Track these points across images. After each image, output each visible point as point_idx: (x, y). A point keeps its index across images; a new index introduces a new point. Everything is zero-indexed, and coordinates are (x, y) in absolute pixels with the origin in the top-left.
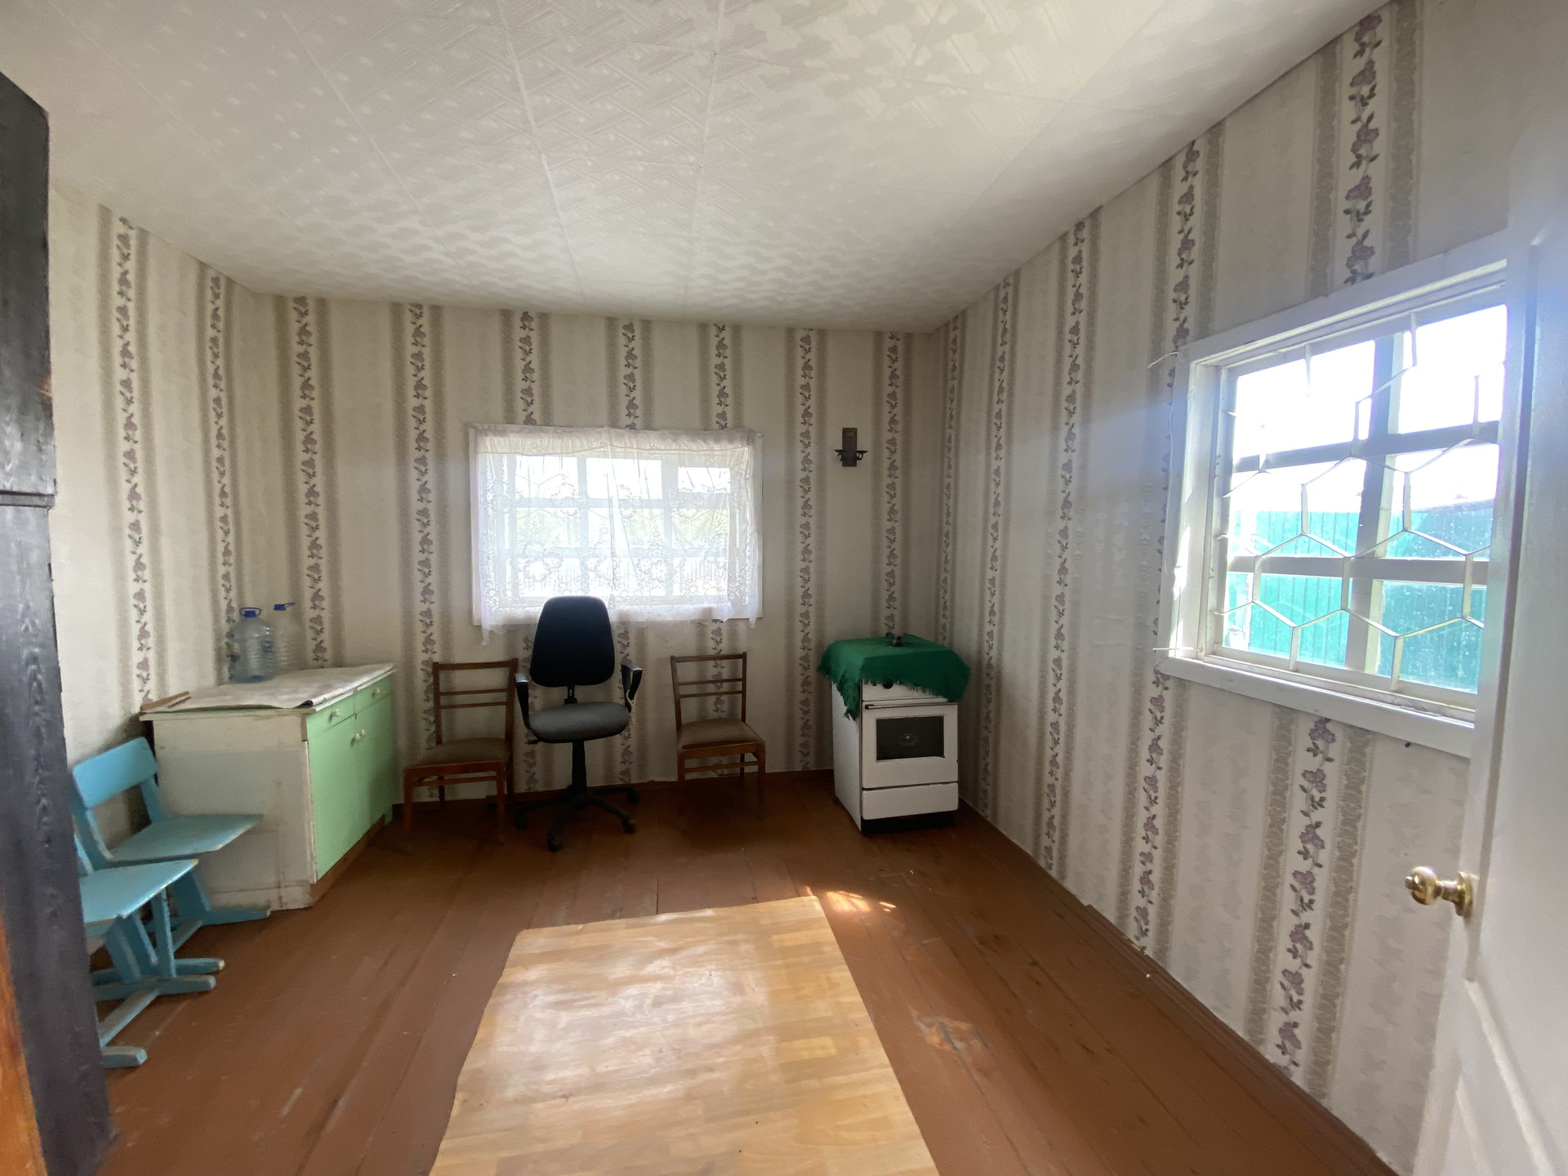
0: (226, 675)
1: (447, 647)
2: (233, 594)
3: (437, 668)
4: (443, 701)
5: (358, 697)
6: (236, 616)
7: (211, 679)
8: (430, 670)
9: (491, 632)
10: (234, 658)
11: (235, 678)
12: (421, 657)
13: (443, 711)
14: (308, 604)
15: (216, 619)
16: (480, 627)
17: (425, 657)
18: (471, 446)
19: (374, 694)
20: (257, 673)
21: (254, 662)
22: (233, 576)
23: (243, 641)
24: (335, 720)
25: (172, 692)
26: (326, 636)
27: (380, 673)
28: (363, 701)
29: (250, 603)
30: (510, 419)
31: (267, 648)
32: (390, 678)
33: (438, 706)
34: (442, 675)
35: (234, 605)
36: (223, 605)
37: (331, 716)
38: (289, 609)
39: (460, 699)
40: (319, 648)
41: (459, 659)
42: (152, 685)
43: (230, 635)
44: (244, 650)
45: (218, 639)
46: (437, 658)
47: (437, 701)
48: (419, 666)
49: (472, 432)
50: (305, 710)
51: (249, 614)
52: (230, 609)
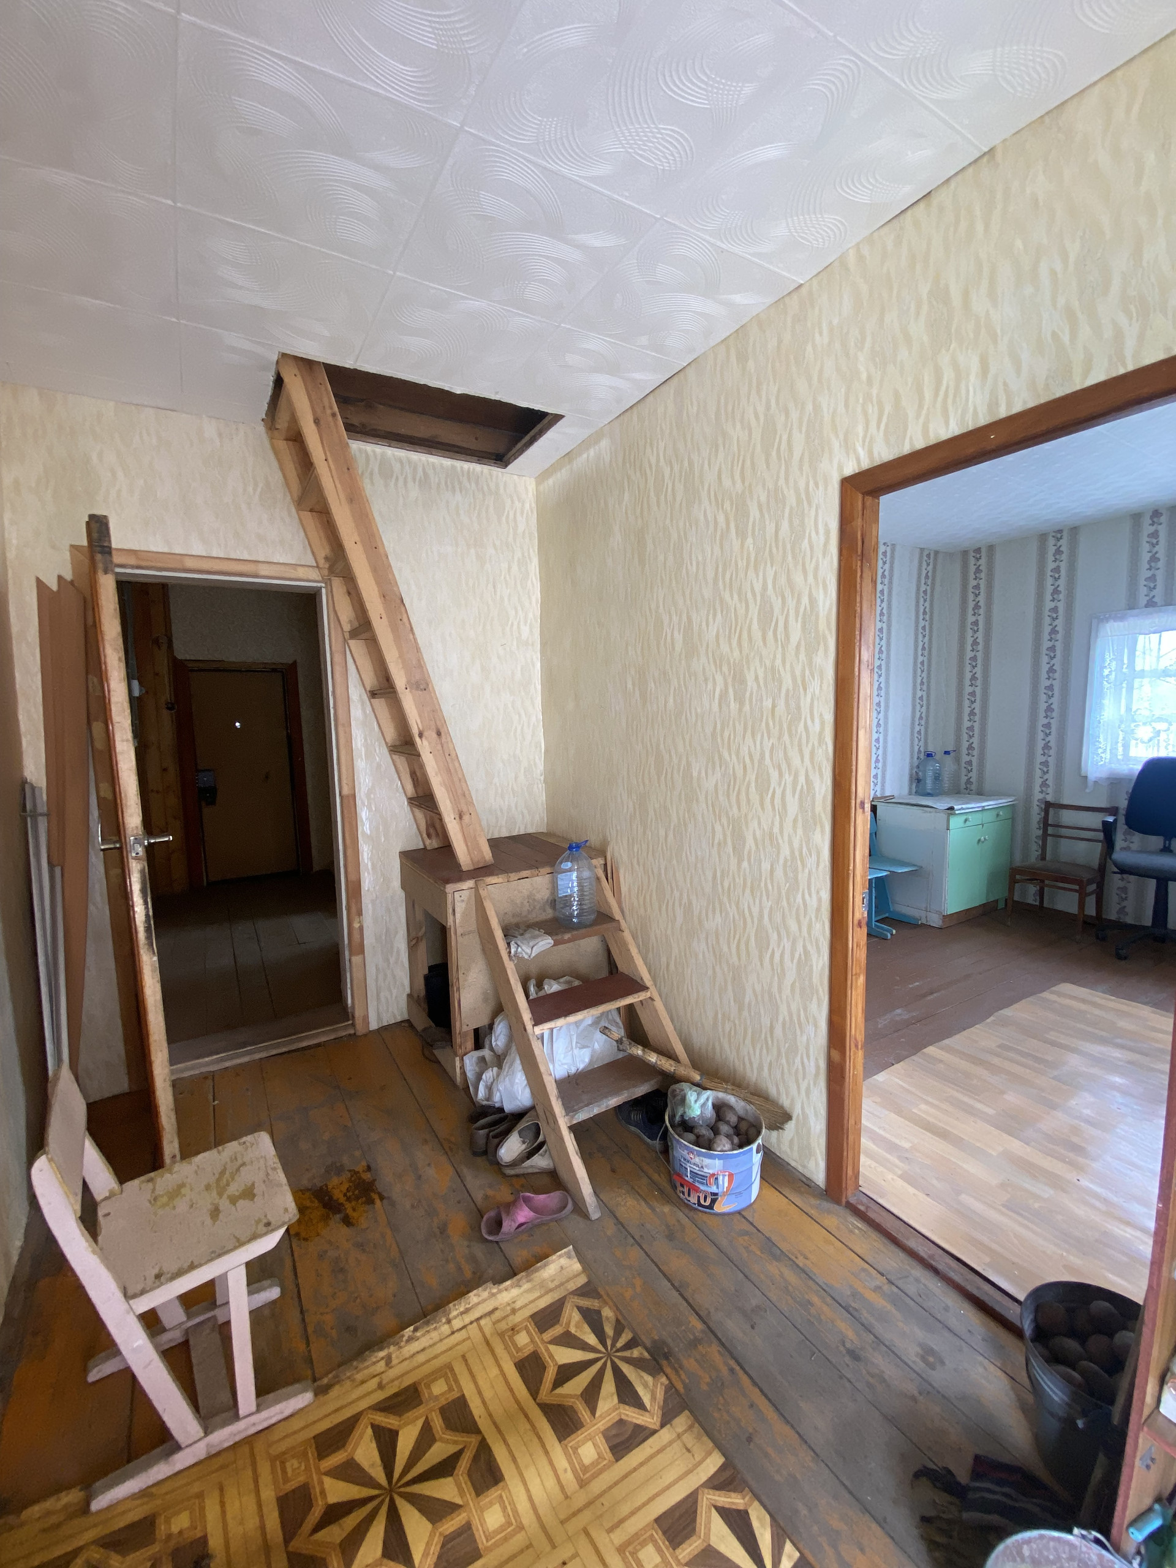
0: (914, 790)
1: (1059, 790)
2: (922, 743)
3: (1048, 806)
4: (1050, 830)
5: (985, 813)
6: (922, 756)
7: (906, 791)
8: (1043, 806)
9: (1096, 782)
10: (919, 781)
11: (917, 793)
12: (1037, 796)
13: (1049, 838)
14: (964, 751)
15: (912, 757)
16: (1086, 777)
17: (1041, 796)
18: (1093, 634)
19: (998, 815)
20: (929, 791)
21: (929, 784)
22: (923, 732)
23: (924, 772)
24: (968, 823)
25: (887, 794)
26: (974, 775)
27: (1003, 801)
28: (989, 817)
29: (931, 749)
30: (1132, 606)
31: (937, 777)
32: (1012, 807)
33: (1045, 835)
34: (1051, 811)
35: (922, 749)
36: (916, 749)
37: (966, 821)
38: (952, 754)
39: (1064, 832)
40: (968, 782)
41: (1065, 802)
42: (878, 788)
43: (918, 767)
44: (925, 775)
45: (911, 769)
46: (1049, 798)
47: (1045, 830)
48: (1036, 803)
49: (1095, 622)
50: (949, 811)
51: (929, 755)
52: (919, 752)
